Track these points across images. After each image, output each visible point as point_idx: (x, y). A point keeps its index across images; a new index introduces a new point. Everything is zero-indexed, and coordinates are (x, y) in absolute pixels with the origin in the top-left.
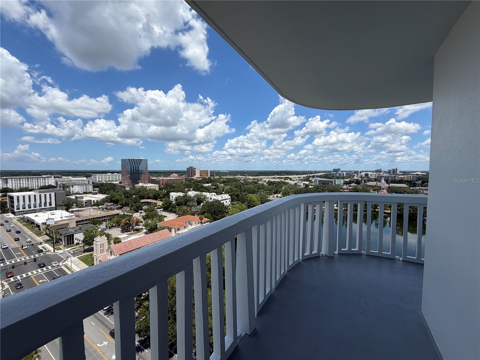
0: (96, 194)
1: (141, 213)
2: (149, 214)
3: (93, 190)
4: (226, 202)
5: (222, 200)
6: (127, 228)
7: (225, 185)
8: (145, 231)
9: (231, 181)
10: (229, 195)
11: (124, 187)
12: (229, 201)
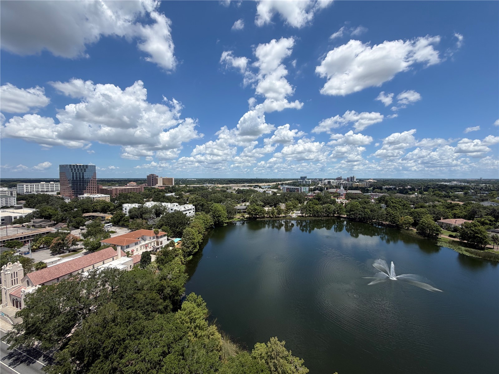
0: (21, 208)
1: (82, 229)
2: (92, 230)
3: (17, 204)
4: (190, 213)
5: (185, 211)
6: (60, 249)
7: (191, 194)
8: (85, 251)
9: (198, 190)
10: (193, 205)
11: (63, 199)
12: (194, 212)
